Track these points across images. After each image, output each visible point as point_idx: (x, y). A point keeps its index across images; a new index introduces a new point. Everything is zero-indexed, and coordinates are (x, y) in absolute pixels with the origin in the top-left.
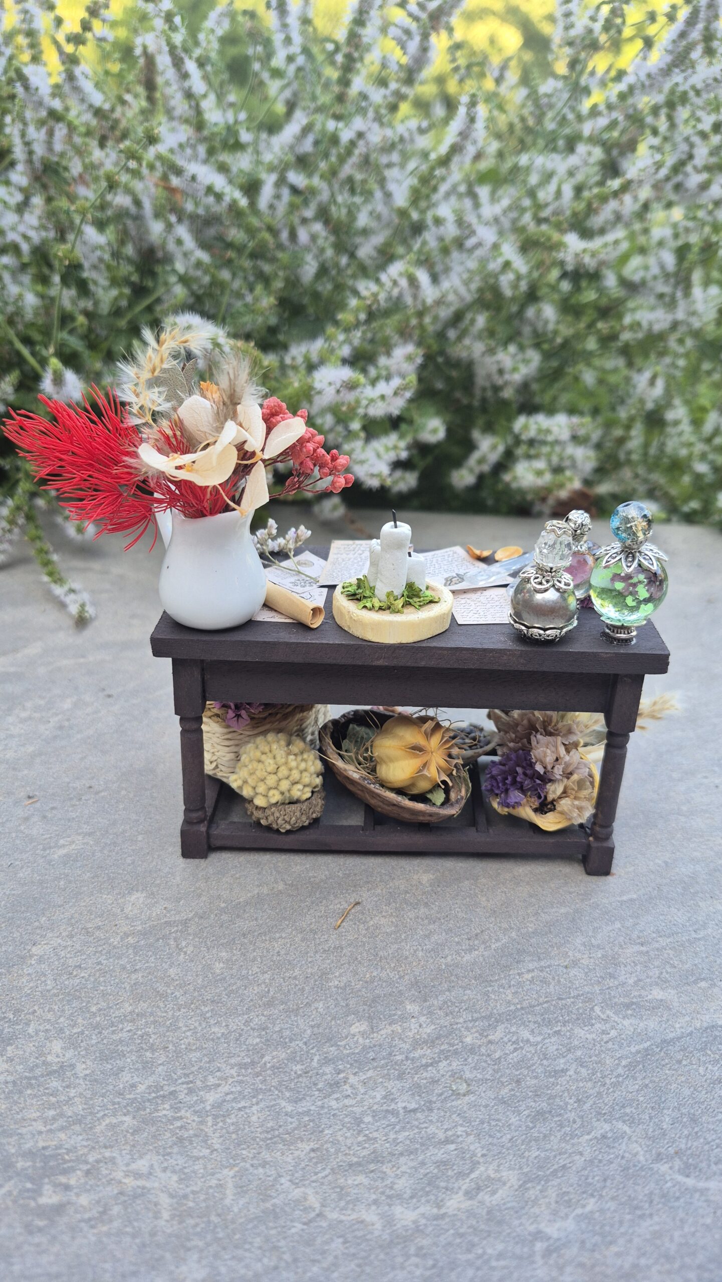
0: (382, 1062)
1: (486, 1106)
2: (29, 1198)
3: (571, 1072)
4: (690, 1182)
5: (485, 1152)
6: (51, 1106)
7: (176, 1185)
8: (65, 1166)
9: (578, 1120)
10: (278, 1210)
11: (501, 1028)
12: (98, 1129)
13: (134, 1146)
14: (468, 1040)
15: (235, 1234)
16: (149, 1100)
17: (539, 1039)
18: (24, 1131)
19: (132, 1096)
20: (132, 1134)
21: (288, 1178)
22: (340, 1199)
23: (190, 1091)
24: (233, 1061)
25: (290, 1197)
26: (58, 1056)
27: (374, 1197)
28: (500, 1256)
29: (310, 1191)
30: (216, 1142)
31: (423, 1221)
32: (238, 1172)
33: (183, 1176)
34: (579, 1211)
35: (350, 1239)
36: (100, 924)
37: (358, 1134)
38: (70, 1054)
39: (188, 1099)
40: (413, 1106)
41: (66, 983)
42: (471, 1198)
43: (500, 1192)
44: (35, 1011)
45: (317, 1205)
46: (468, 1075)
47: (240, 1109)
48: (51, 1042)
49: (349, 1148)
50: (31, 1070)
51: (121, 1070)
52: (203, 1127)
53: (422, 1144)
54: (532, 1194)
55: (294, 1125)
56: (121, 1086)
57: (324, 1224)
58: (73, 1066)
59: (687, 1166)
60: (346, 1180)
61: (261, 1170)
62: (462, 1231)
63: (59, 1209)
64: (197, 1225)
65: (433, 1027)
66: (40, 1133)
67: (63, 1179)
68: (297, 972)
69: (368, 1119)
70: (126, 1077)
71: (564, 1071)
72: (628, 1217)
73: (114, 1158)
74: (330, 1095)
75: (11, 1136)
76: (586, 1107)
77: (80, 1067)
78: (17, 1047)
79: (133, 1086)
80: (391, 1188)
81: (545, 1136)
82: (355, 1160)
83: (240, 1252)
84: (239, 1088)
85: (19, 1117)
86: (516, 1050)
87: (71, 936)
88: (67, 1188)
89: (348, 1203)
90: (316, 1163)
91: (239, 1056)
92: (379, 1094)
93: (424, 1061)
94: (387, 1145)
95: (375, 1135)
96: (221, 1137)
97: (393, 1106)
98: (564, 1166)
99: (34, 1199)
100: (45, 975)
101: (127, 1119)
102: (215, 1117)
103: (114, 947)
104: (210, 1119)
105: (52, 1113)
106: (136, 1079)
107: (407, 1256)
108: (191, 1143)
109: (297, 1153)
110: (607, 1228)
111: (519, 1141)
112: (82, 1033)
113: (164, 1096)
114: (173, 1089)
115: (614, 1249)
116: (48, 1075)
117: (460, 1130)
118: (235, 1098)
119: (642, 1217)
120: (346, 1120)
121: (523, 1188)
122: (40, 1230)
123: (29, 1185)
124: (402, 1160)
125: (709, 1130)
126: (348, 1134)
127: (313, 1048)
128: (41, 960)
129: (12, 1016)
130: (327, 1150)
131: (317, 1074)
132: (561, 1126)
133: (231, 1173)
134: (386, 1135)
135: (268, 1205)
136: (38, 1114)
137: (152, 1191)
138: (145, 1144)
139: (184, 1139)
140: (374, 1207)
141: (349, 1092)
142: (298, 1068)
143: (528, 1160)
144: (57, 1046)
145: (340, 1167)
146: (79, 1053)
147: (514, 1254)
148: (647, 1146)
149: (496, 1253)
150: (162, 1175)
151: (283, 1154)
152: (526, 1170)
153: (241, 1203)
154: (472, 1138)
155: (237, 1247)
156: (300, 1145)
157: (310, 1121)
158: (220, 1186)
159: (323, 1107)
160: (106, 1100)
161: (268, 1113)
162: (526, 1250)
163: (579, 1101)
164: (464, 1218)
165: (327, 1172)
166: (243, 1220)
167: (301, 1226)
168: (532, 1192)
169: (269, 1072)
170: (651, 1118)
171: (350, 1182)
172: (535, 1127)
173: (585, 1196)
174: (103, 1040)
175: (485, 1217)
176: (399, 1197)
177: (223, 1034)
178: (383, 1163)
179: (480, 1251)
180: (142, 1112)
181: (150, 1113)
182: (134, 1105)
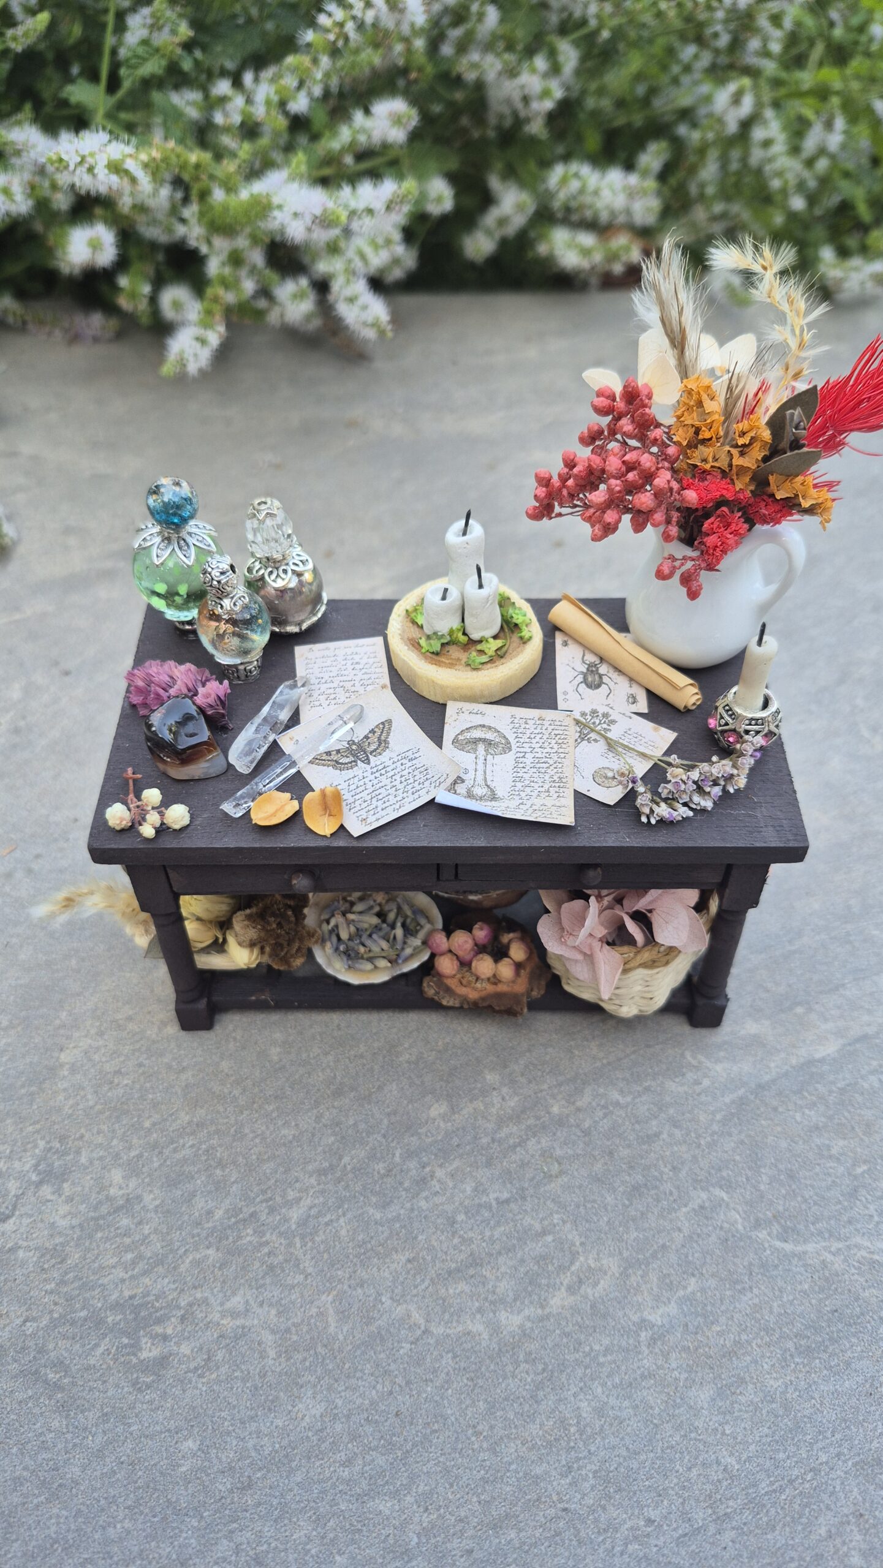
0: (468, 1148)
1: (580, 1187)
2: (128, 1354)
3: (665, 1136)
4: (788, 1247)
5: (583, 1239)
6: (128, 1249)
7: (275, 1320)
8: (158, 1314)
9: (674, 1190)
10: (383, 1333)
11: (588, 1091)
12: (182, 1268)
13: (224, 1281)
14: (555, 1110)
15: (344, 1364)
16: (229, 1227)
17: (629, 1099)
18: (105, 1281)
19: (210, 1225)
20: (220, 1269)
21: (388, 1295)
22: (444, 1312)
23: (272, 1210)
24: (310, 1168)
25: (393, 1316)
26: (121, 1188)
27: (477, 1304)
28: (607, 1351)
29: (412, 1307)
30: (308, 1265)
31: (529, 1325)
32: (337, 1296)
33: (281, 1309)
34: (681, 1293)
35: (459, 1353)
36: (131, 1013)
37: (453, 1236)
38: (133, 1183)
39: (271, 1219)
40: (506, 1195)
41: (109, 1094)
42: (573, 1294)
43: (602, 1282)
45: (422, 1321)
46: (559, 1152)
47: (327, 1224)
48: (109, 1171)
49: (446, 1253)
50: (96, 1208)
51: (193, 1195)
52: (292, 1250)
53: (519, 1239)
54: (633, 1280)
55: (386, 1234)
56: (197, 1214)
57: (432, 1341)
58: (139, 1198)
59: (785, 1229)
60: (447, 1289)
61: (359, 1291)
62: (567, 1330)
63: (163, 1362)
64: (305, 1359)
65: (516, 1099)
66: (123, 1281)
67: (159, 1329)
68: (362, 1048)
69: (461, 1217)
70: (200, 1203)
71: (657, 1135)
72: (729, 1293)
73: (206, 1298)
74: (418, 1194)
75: (92, 1288)
76: (683, 1174)
77: (147, 1198)
78: (73, 1184)
79: (210, 1213)
80: (494, 1292)
81: (642, 1214)
82: (453, 1265)
83: (353, 1381)
84: (321, 1199)
85: (96, 1265)
86: (605, 1116)
87: (101, 1034)
88: (165, 1338)
89: (452, 1315)
90: (414, 1276)
91: (315, 1161)
92: (468, 1188)
93: (511, 1141)
94: (484, 1244)
95: (471, 1234)
96: (312, 1258)
97: (484, 1199)
98: (664, 1246)
99: (135, 1355)
100: (83, 1089)
101: (211, 1252)
102: (303, 1237)
103: (154, 1042)
104: (297, 1240)
105: (130, 1256)
106: (211, 1204)
107: (517, 1364)
108: (283, 1271)
109: (393, 1266)
111: (617, 1223)
112: (140, 1156)
113: (245, 1220)
114: (253, 1209)
116: (115, 1212)
117: (556, 1218)
118: (319, 1212)
119: (742, 1291)
120: (439, 1221)
121: (625, 1274)
122: (148, 1387)
123: (125, 1341)
124: (501, 1260)
125: (806, 1186)
126: (443, 1238)
127: (392, 1141)
128: (73, 1070)
129: (58, 1145)
130: (424, 1259)
131: (402, 1171)
132: (658, 1200)
133: (330, 1298)
134: (482, 1233)
135: (373, 1328)
136: (115, 1260)
137: (253, 1330)
138: (236, 1278)
139: (274, 1267)
140: (478, 1316)
141: (437, 1188)
142: (380, 1167)
143: (626, 1243)
144: (117, 1176)
145: (439, 1275)
146: (143, 1182)
147: (620, 1347)
148: (745, 1212)
149: (603, 1348)
150: (259, 1311)
151: (379, 1270)
152: (626, 1254)
153: (345, 1330)
154: (568, 1226)
155: (348, 1377)
156: (395, 1256)
157: (401, 1227)
158: (321, 1314)
159: (412, 1210)
160: (184, 1233)
161: (356, 1224)
162: (631, 1341)
163: (674, 1168)
164: (569, 1316)
165: (426, 1283)
166: (350, 1347)
167: (408, 1346)
168: (633, 1278)
169: (350, 1175)
170: (747, 1179)
171: (451, 1291)
172: (631, 1204)
173: (685, 1276)
174: (165, 1161)
175: (589, 1311)
176: (502, 1301)
177: (294, 1136)
178: (482, 1266)
179: (587, 1349)
180: (225, 1242)
181: (234, 1242)
182: (215, 1235)
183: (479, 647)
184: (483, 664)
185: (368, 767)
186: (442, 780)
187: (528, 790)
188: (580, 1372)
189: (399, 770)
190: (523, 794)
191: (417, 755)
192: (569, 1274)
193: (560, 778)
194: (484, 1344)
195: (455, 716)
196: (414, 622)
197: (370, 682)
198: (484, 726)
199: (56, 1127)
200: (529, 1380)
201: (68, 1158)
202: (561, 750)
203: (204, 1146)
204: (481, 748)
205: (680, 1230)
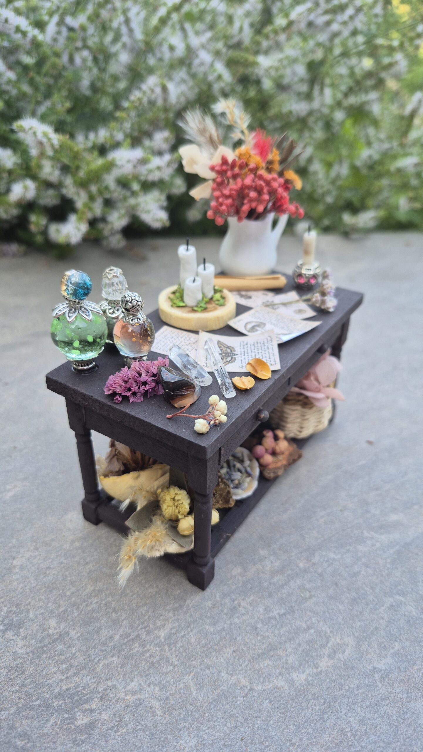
0: (257, 589)
1: (323, 602)
2: (69, 724)
3: (363, 572)
5: (331, 629)
6: (63, 662)
7: (159, 693)
8: (85, 698)
9: (375, 599)
10: (226, 693)
11: (317, 554)
12: (98, 670)
13: (124, 675)
14: (301, 565)
15: (205, 714)
16: (124, 644)
17: (339, 556)
18: (50, 682)
19: (112, 644)
20: (121, 668)
21: (225, 672)
22: (260, 677)
23: (148, 633)
25: (230, 683)
26: (55, 629)
27: (278, 671)
28: (358, 687)
29: (240, 677)
30: (175, 660)
31: (310, 678)
32: (194, 675)
33: (162, 686)
35: (273, 699)
36: (53, 537)
37: (257, 635)
38: (63, 626)
39: (148, 637)
40: (283, 611)
41: (44, 579)
42: (332, 658)
43: (347, 650)
44: (29, 603)
45: (248, 684)
46: (308, 586)
47: (182, 637)
48: (48, 620)
49: (255, 645)
50: (41, 641)
51: (100, 628)
52: (164, 653)
53: (295, 633)
54: (364, 647)
55: (218, 639)
56: (104, 639)
57: (256, 694)
58: (67, 633)
60: (259, 665)
61: (207, 671)
62: (333, 678)
63: (91, 725)
64: (180, 714)
65: (279, 561)
66: (61, 680)
67: (87, 706)
69: (260, 625)
70: (105, 633)
71: (359, 572)
72: (417, 648)
73: (115, 685)
74: (233, 616)
75: (43, 687)
76: (377, 590)
77: (72, 633)
78: (26, 629)
79: (111, 637)
80: (287, 663)
81: (360, 612)
82: (260, 651)
83: (212, 723)
84: (177, 624)
85: (44, 673)
86: (329, 565)
87: (36, 549)
88: (91, 711)
89: (265, 678)
90: (239, 659)
91: (171, 604)
92: (261, 609)
93: (280, 583)
94: (276, 638)
95: (267, 634)
96: (176, 656)
97: (271, 614)
98: (376, 628)
99: (73, 723)
100: (28, 578)
101: (115, 659)
102: (169, 645)
103: (68, 551)
104: (166, 647)
105: (64, 666)
106: (111, 633)
107: (308, 701)
108: (160, 665)
109: (225, 656)
110: (409, 657)
111: (348, 619)
112: (66, 610)
113: (133, 639)
114: (137, 633)
115: (416, 667)
116: (53, 642)
117: (314, 620)
118: (177, 631)
120: (247, 628)
121: (358, 645)
122: (83, 742)
123: (66, 716)
124: (287, 645)
126: (251, 637)
127: (214, 589)
128: (22, 568)
129: (15, 609)
130: (242, 650)
131: (221, 604)
132: (367, 605)
133: (191, 677)
134: (273, 632)
135: (219, 691)
136: (56, 669)
137: (146, 700)
138: (132, 672)
139: (154, 663)
140: (280, 677)
141: (243, 611)
143: (356, 629)
144: (53, 622)
145: (253, 658)
146: (69, 624)
147: (365, 684)
148: (415, 606)
149: (356, 686)
150: (148, 689)
151: (217, 658)
152: (356, 634)
153: (202, 694)
154: (321, 623)
155: (209, 721)
156: (225, 650)
157: (226, 634)
158: (186, 687)
159: (231, 624)
160: (97, 650)
161: (200, 635)
162: (371, 680)
163: (372, 588)
164: (332, 671)
165: (246, 663)
166: (207, 704)
167: (242, 699)
168: (363, 646)
169: (192, 610)
170: (412, 589)
171: (262, 665)
172: (353, 608)
173: (392, 642)
174: (81, 612)
175: (343, 667)
176: (293, 667)
177: (156, 592)
178: (277, 649)
179: (347, 688)
180: (122, 653)
181: (128, 652)
182: (116, 649)
188: (345, 701)
192: (327, 648)
194: (287, 692)
199: (13, 599)
200: (317, 709)
201: (21, 616)
203: (103, 602)
205: (383, 618)
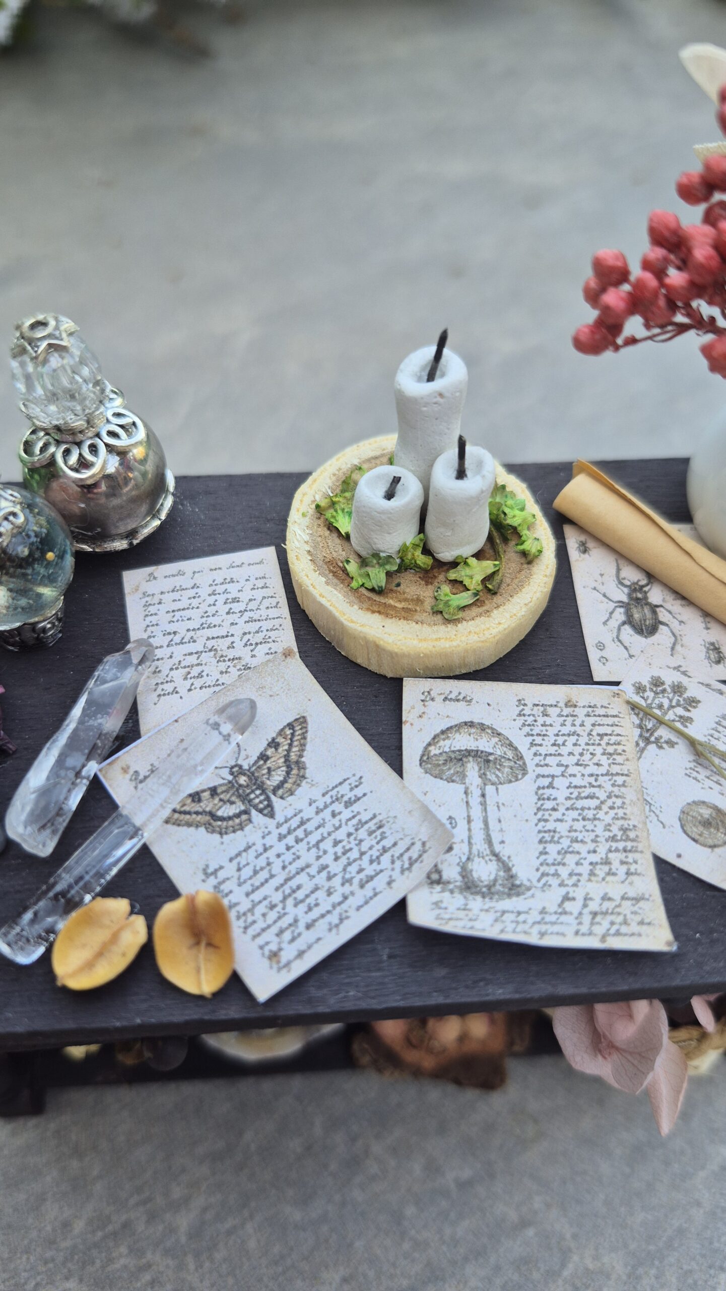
1: (565, 1153)
5: (575, 1229)
9: (687, 1148)
16: (95, 1245)
19: (67, 1243)
23: (152, 1217)
24: (200, 1151)
39: (151, 1230)
46: (533, 1105)
47: (229, 1233)
49: (394, 1265)
53: (491, 1236)
54: (646, 1283)
55: (310, 1243)
56: (49, 1228)
69: (410, 1210)
70: (52, 1212)
74: (350, 1182)
79: (66, 1225)
81: (649, 1185)
84: (219, 1196)
91: (207, 1140)
92: (417, 1167)
94: (444, 1248)
95: (425, 1234)
97: (439, 1182)
98: (681, 1232)
102: (197, 1254)
106: (67, 1213)
111: (617, 1201)
113: (115, 1234)
114: (125, 1217)
117: (538, 1203)
120: (381, 1218)
121: (634, 1276)
124: (469, 1269)
126: (388, 1242)
134: (440, 1231)
141: (375, 1169)
142: (296, 1144)
143: (632, 1230)
152: (633, 1246)
154: (554, 1212)
156: (325, 1275)
159: (344, 1204)
160: (32, 1258)
161: (269, 1230)
169: (256, 1158)
173: (712, 1272)
180: (90, 1269)
181: (103, 1267)
182: (76, 1257)
183: (452, 575)
184: (463, 608)
185: (271, 823)
186: (414, 853)
187: (571, 859)
189: (329, 827)
190: (564, 872)
191: (359, 792)
193: (624, 830)
195: (420, 708)
196: (331, 528)
197: (259, 638)
198: (471, 724)
202: (615, 769)
204: (472, 769)
